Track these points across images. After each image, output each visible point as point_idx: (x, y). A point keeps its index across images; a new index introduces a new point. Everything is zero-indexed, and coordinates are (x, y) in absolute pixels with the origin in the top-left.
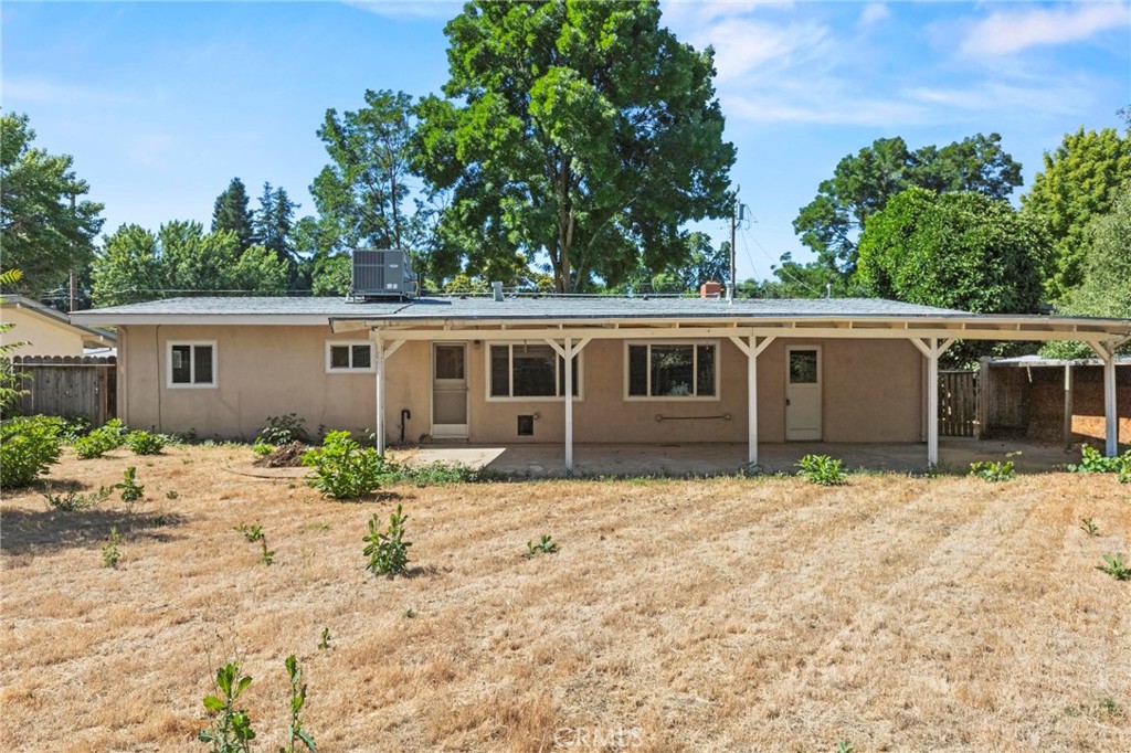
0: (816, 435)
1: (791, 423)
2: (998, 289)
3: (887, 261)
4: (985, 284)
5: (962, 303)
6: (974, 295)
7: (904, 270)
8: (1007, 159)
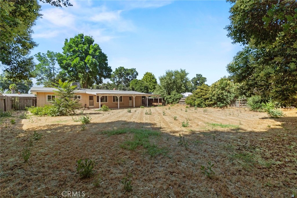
0: (131, 106)
1: (129, 105)
2: (146, 91)
3: (134, 87)
4: (144, 90)
5: (142, 92)
6: (144, 91)
7: (136, 88)
8: (137, 72)
